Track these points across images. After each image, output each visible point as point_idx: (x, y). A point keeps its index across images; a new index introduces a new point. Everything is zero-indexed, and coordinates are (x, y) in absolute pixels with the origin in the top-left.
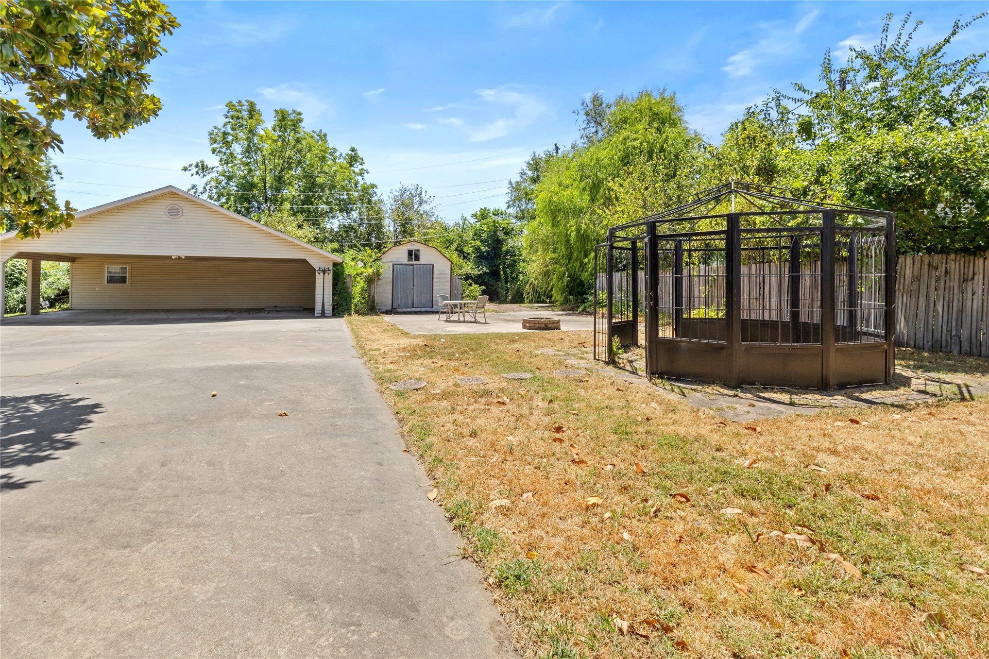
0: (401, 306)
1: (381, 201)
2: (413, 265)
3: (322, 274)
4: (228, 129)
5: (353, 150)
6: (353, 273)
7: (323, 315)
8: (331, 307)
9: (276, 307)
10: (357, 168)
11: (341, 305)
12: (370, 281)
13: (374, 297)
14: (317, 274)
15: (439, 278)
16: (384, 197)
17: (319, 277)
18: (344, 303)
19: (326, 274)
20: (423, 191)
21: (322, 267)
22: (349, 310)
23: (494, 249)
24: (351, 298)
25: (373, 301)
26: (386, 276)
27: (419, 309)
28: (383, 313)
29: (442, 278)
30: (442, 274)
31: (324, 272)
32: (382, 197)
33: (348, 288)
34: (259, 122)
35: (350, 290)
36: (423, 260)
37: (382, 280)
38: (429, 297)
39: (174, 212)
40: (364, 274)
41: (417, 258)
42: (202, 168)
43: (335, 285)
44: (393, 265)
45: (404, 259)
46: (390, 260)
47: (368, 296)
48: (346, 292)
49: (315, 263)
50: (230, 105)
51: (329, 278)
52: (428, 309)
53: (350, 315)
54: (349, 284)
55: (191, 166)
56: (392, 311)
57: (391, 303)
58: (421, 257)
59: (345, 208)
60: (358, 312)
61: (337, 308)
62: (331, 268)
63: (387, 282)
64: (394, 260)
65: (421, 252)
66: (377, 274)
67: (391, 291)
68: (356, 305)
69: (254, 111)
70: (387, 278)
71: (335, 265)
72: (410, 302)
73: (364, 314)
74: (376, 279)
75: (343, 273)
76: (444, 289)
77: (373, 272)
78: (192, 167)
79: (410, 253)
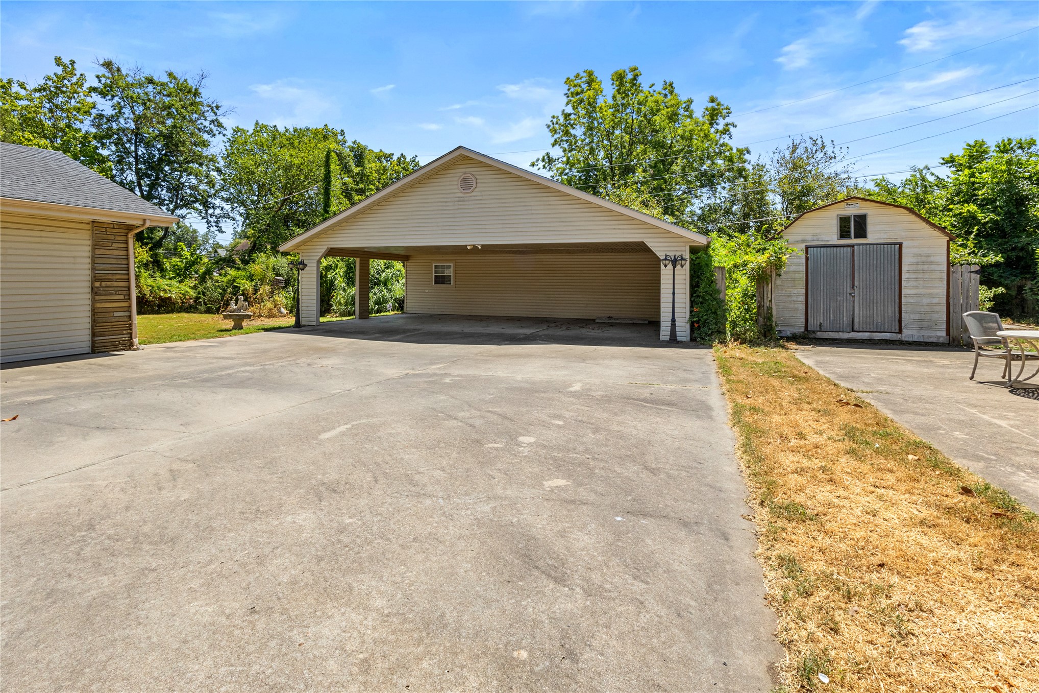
0: (826, 325)
1: (760, 168)
2: (852, 246)
3: (670, 266)
4: (569, 109)
5: (712, 100)
6: (728, 264)
7: (673, 342)
8: (688, 326)
9: (610, 318)
10: (721, 123)
11: (705, 322)
12: (762, 278)
13: (770, 308)
14: (662, 267)
15: (916, 272)
16: (765, 160)
17: (666, 272)
18: (712, 319)
19: (678, 267)
20: (827, 143)
21: (672, 254)
22: (721, 332)
23: (1009, 215)
24: (725, 311)
25: (769, 317)
26: (793, 268)
27: (866, 336)
28: (789, 339)
29: (924, 271)
30: (924, 263)
31: (674, 262)
32: (761, 162)
33: (718, 292)
34: (598, 92)
35: (721, 296)
36: (875, 234)
37: (784, 276)
38: (891, 310)
39: (467, 184)
40: (750, 266)
41: (861, 232)
42: (549, 161)
43: (694, 286)
44: (807, 248)
45: (832, 236)
46: (800, 238)
47: (759, 307)
48: (715, 299)
49: (660, 249)
50: (568, 81)
51: (683, 273)
52: (887, 336)
53: (723, 342)
54: (719, 285)
55: (538, 160)
56: (807, 337)
57: (803, 320)
58: (870, 228)
59: (709, 180)
60: (740, 338)
61: (699, 328)
62: (687, 256)
63: (794, 280)
64: (809, 238)
65: (869, 220)
66: (777, 265)
67: (803, 299)
68: (734, 324)
69: (593, 81)
70: (795, 272)
71: (694, 250)
72: (846, 320)
73: (752, 343)
74: (774, 275)
75: (708, 263)
76: (930, 295)
77: (769, 263)
78: (540, 161)
79: (844, 221)
